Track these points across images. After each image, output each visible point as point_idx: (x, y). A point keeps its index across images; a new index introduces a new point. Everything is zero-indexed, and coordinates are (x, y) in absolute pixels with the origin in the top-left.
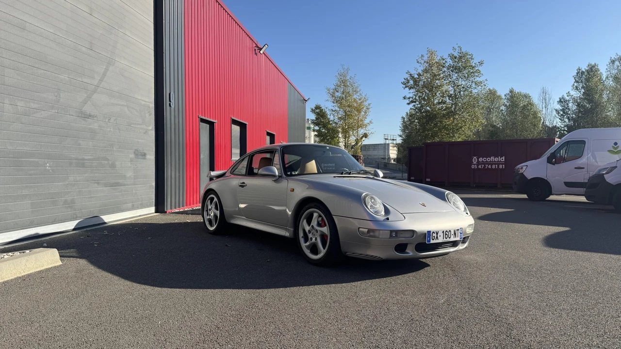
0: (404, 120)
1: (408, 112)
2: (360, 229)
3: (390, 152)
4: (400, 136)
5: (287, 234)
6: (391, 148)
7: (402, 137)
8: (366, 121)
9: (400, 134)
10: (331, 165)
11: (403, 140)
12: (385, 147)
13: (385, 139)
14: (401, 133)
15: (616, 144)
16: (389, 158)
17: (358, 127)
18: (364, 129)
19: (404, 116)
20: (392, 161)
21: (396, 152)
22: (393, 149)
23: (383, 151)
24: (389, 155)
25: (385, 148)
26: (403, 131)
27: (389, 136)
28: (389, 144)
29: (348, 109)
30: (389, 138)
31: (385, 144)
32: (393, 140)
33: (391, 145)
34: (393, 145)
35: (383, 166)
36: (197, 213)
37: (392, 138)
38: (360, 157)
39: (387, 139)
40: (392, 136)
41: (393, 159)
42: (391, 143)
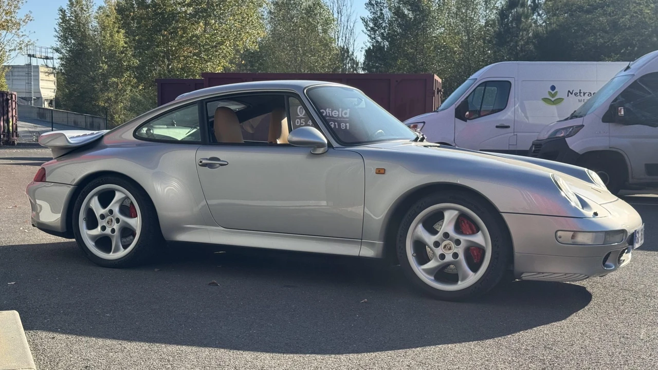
0: (64, 16)
2: (560, 233)
3: (42, 84)
4: (57, 50)
6: (42, 76)
7: (62, 53)
8: (20, 15)
9: (55, 46)
11: (61, 59)
12: (30, 72)
13: (30, 56)
14: (58, 44)
15: (553, 88)
16: (39, 99)
18: (14, 31)
19: (65, 8)
20: (46, 105)
21: (53, 86)
22: (47, 78)
23: (24, 83)
24: (39, 92)
25: (29, 74)
26: (64, 39)
27: (38, 49)
28: (37, 67)
30: (38, 55)
31: (29, 66)
32: (47, 58)
33: (42, 69)
34: (46, 70)
35: (35, 116)
37: (44, 55)
38: (12, 95)
39: (33, 56)
40: (43, 50)
41: (47, 100)
42: (42, 66)
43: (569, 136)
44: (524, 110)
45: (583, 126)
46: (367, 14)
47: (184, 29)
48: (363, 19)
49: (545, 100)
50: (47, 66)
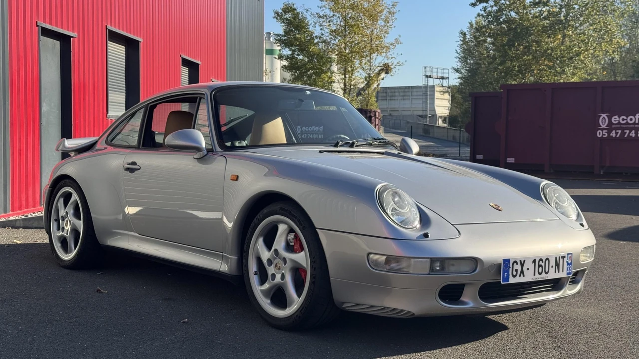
0: (465, 38)
1: (474, 22)
2: (372, 256)
3: (437, 102)
4: (457, 71)
5: (224, 267)
6: (437, 95)
7: (461, 73)
9: (456, 67)
10: (316, 129)
11: (462, 78)
12: (427, 92)
13: (427, 77)
14: (458, 65)
16: (434, 116)
17: (372, 51)
19: (465, 30)
20: (440, 123)
21: (447, 104)
22: (442, 97)
23: (421, 102)
24: (435, 110)
25: (425, 94)
26: (464, 60)
27: (435, 70)
28: (433, 87)
29: (352, 14)
30: (434, 75)
31: (426, 87)
32: (443, 78)
33: (437, 89)
34: (442, 89)
35: (421, 131)
36: (35, 225)
37: (440, 75)
38: (375, 112)
39: (430, 77)
40: (440, 71)
41: (441, 117)
42: (439, 85)
50: (443, 86)
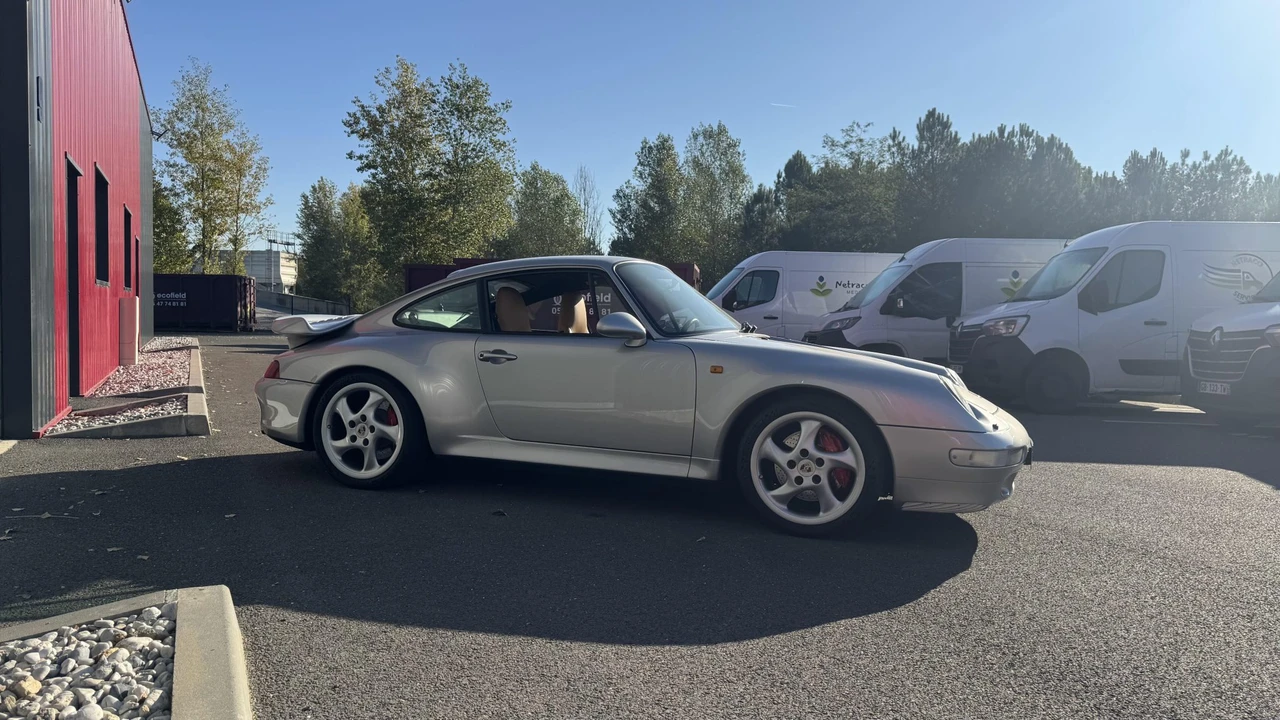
0: (307, 202)
1: (317, 186)
2: (954, 452)
3: (282, 270)
4: (299, 236)
6: (282, 262)
7: (303, 239)
8: (260, 198)
9: (297, 232)
11: (303, 245)
12: (270, 258)
13: (270, 241)
14: (300, 231)
15: (821, 279)
16: (279, 285)
17: (239, 209)
18: (253, 215)
19: (308, 194)
20: (286, 291)
21: (294, 272)
22: (288, 264)
23: (264, 268)
24: (280, 278)
25: (269, 260)
26: (306, 225)
27: (279, 234)
28: (278, 253)
30: (279, 240)
31: (269, 251)
32: (288, 244)
33: (282, 255)
34: (287, 255)
35: (274, 301)
37: (285, 240)
38: (250, 279)
39: (274, 242)
40: (284, 236)
41: (287, 286)
42: (283, 252)
43: (845, 328)
44: (792, 301)
45: (860, 318)
46: (615, 206)
47: (432, 216)
48: (610, 211)
49: (814, 291)
50: (289, 253)
